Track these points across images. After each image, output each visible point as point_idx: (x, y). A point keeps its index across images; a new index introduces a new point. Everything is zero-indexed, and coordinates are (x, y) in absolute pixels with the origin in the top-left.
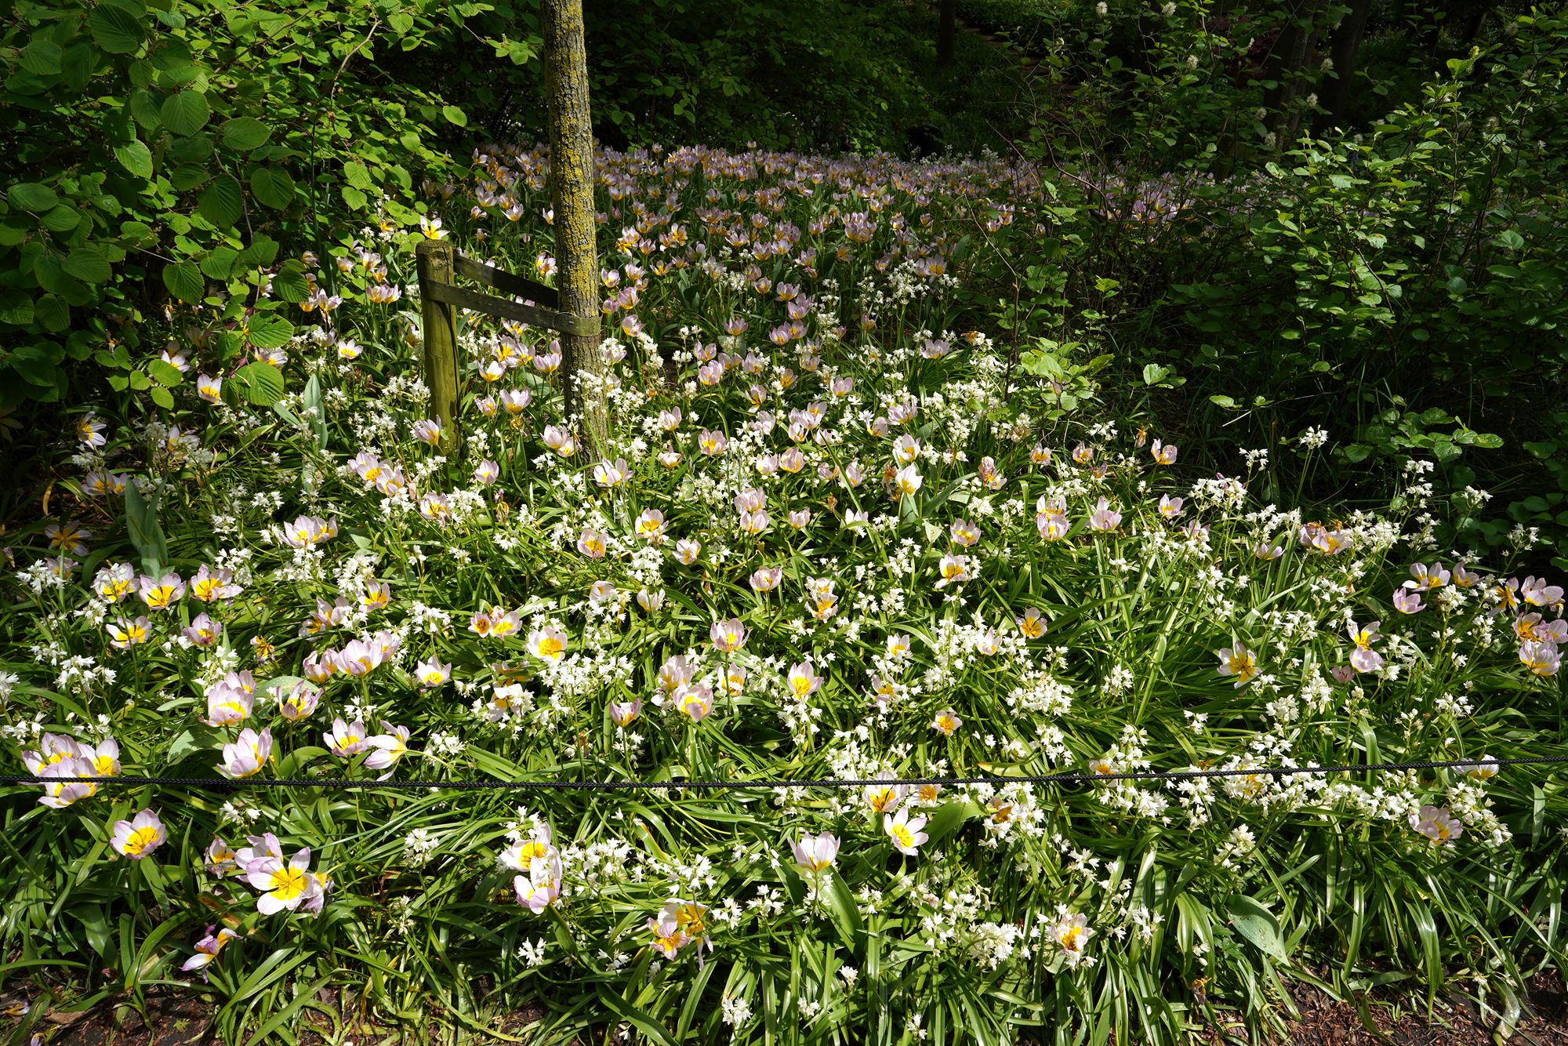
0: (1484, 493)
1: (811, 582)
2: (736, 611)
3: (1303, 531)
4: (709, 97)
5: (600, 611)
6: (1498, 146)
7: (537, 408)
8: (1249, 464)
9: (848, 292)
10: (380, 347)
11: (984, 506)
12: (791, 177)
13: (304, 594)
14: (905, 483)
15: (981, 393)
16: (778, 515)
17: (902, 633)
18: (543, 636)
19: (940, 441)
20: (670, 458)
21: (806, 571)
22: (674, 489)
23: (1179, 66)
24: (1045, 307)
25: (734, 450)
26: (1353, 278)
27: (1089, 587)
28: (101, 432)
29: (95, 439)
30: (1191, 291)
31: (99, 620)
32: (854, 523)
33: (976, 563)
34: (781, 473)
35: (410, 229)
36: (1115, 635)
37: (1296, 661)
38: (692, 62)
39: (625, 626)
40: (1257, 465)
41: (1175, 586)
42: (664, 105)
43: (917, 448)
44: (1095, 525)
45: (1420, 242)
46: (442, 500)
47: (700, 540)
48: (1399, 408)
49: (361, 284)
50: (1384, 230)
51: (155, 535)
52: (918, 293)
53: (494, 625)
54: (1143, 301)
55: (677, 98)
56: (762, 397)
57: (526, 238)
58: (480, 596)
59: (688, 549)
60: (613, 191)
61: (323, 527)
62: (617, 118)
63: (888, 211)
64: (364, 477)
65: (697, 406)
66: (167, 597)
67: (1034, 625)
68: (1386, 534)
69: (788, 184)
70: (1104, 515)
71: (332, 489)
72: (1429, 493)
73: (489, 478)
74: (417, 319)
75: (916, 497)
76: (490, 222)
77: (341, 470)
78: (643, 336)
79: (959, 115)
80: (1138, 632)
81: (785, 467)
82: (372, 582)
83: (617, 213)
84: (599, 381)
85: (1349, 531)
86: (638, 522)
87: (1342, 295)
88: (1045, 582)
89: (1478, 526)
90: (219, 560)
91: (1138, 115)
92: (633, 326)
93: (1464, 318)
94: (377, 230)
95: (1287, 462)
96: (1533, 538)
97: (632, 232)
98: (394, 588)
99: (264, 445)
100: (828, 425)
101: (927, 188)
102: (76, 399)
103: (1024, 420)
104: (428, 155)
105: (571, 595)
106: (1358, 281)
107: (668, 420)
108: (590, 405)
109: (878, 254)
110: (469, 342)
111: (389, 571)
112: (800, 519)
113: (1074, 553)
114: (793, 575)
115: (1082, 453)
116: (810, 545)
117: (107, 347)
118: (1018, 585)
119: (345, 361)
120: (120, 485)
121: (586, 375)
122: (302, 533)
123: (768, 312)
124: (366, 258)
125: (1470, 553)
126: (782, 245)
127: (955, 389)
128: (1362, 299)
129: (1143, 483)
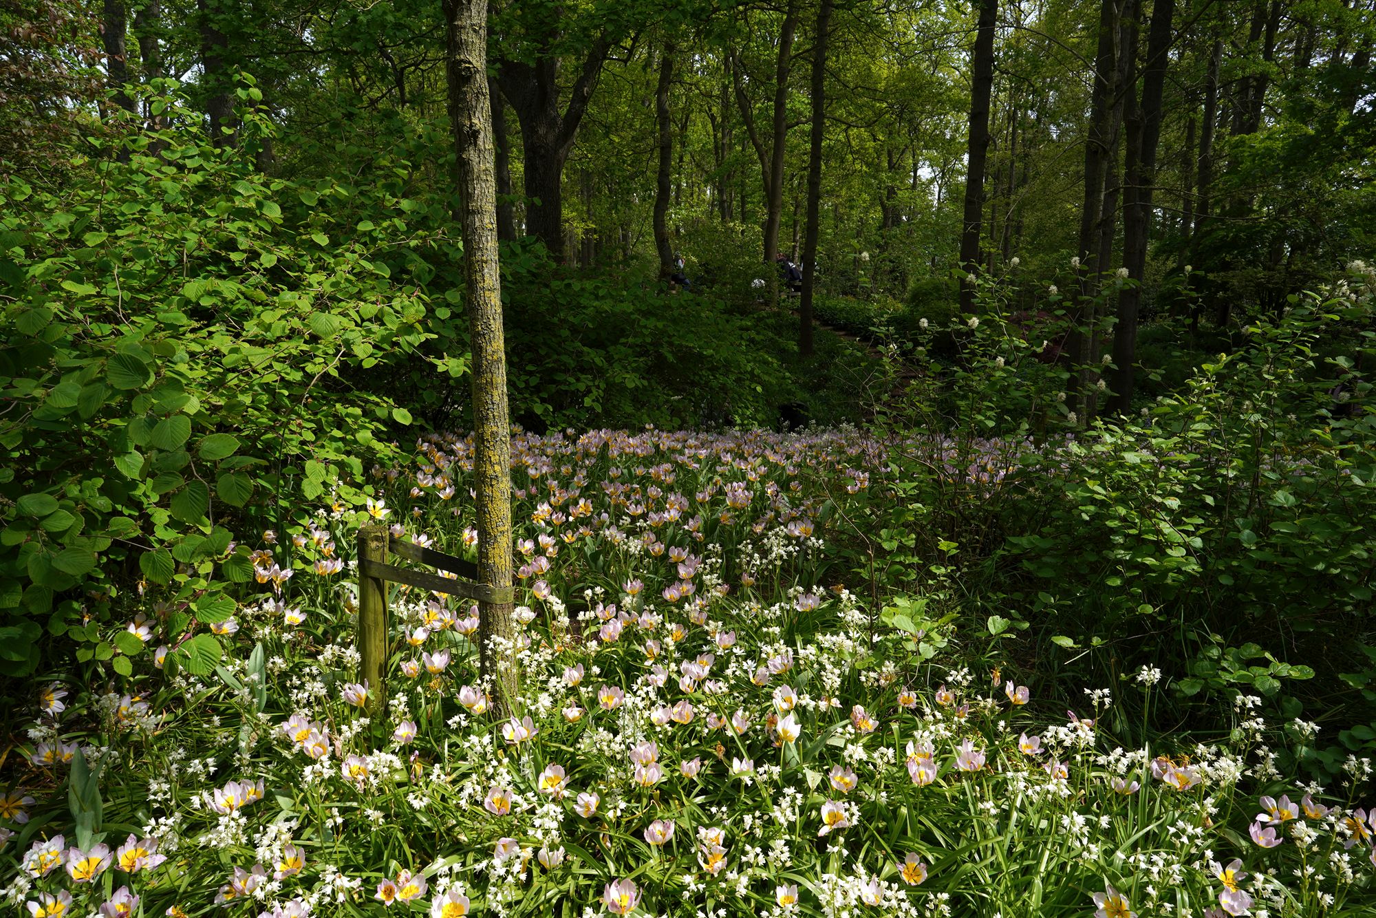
0: (1312, 724)
1: (702, 831)
2: (633, 864)
3: (1155, 766)
4: (613, 389)
5: (502, 872)
6: (1257, 422)
7: (457, 665)
8: (1095, 703)
9: (730, 554)
10: (323, 612)
11: (857, 752)
12: (681, 453)
13: (225, 859)
14: (785, 732)
15: (849, 643)
16: (671, 764)
17: (791, 882)
18: (446, 900)
19: (816, 688)
20: (573, 713)
21: (698, 820)
22: (576, 741)
23: (990, 364)
24: (900, 563)
25: (630, 705)
26: (1159, 532)
27: (964, 827)
28: (63, 700)
29: (55, 706)
30: (1024, 541)
31: (21, 897)
32: (742, 772)
33: (855, 809)
34: (672, 723)
35: (357, 508)
36: (993, 877)
37: (1168, 906)
38: (600, 364)
39: (527, 885)
40: (1102, 704)
41: (1044, 824)
42: (576, 398)
43: (794, 698)
44: (962, 767)
45: (1209, 500)
46: (363, 760)
47: (600, 792)
48: (1219, 644)
49: (311, 556)
50: (1176, 495)
51: (94, 802)
52: (789, 554)
53: (401, 889)
54: (986, 551)
55: (588, 392)
56: (656, 651)
57: (457, 511)
58: (392, 856)
59: (587, 801)
60: (532, 472)
61: (251, 789)
62: (538, 409)
63: (764, 479)
64: (294, 738)
65: (599, 660)
66: (92, 869)
67: (913, 871)
68: (1230, 769)
69: (680, 459)
70: (970, 755)
71: (265, 749)
72: (1262, 727)
73: (408, 738)
74: (355, 589)
75: (797, 744)
76: (428, 499)
77: (275, 732)
78: (553, 599)
79: (822, 393)
80: (1015, 873)
81: (676, 719)
82: (289, 847)
83: (533, 490)
84: (511, 644)
85: (1195, 767)
86: (542, 778)
87: (1153, 548)
88: (921, 822)
89: (1314, 754)
90: (147, 829)
91: (962, 403)
92: (542, 590)
93: (1261, 564)
94: (329, 510)
95: (1130, 696)
96: (1367, 769)
97: (546, 507)
98: (310, 850)
99: (208, 708)
100: (716, 675)
101: (796, 459)
102: (46, 667)
103: (889, 667)
104: (378, 446)
105: (478, 851)
106: (1164, 535)
107: (572, 675)
108: (502, 666)
109: (756, 516)
110: (400, 609)
111: (308, 832)
112: (691, 768)
113: (947, 791)
114: (685, 824)
115: (943, 695)
116: (703, 792)
117: (80, 622)
118: (897, 827)
119: (290, 628)
120: (68, 753)
121: (499, 639)
122: (229, 797)
123: (662, 571)
124: (317, 535)
125: (1313, 784)
126: (673, 513)
127: (827, 640)
128: (1169, 551)
129: (1002, 723)
